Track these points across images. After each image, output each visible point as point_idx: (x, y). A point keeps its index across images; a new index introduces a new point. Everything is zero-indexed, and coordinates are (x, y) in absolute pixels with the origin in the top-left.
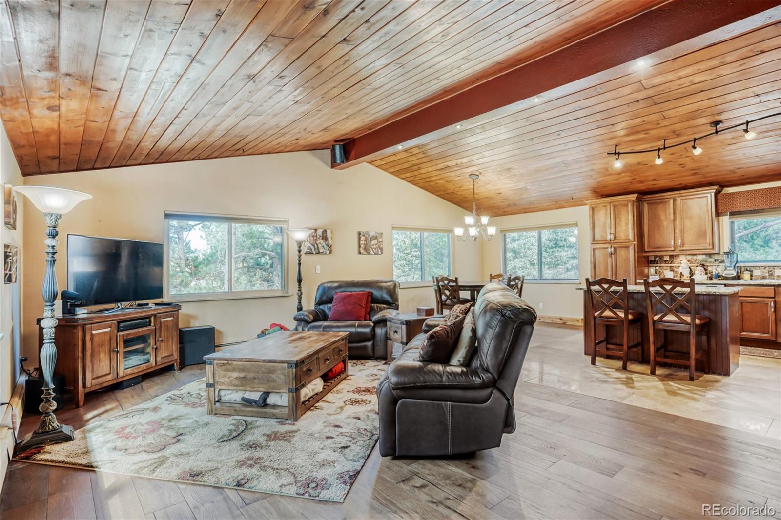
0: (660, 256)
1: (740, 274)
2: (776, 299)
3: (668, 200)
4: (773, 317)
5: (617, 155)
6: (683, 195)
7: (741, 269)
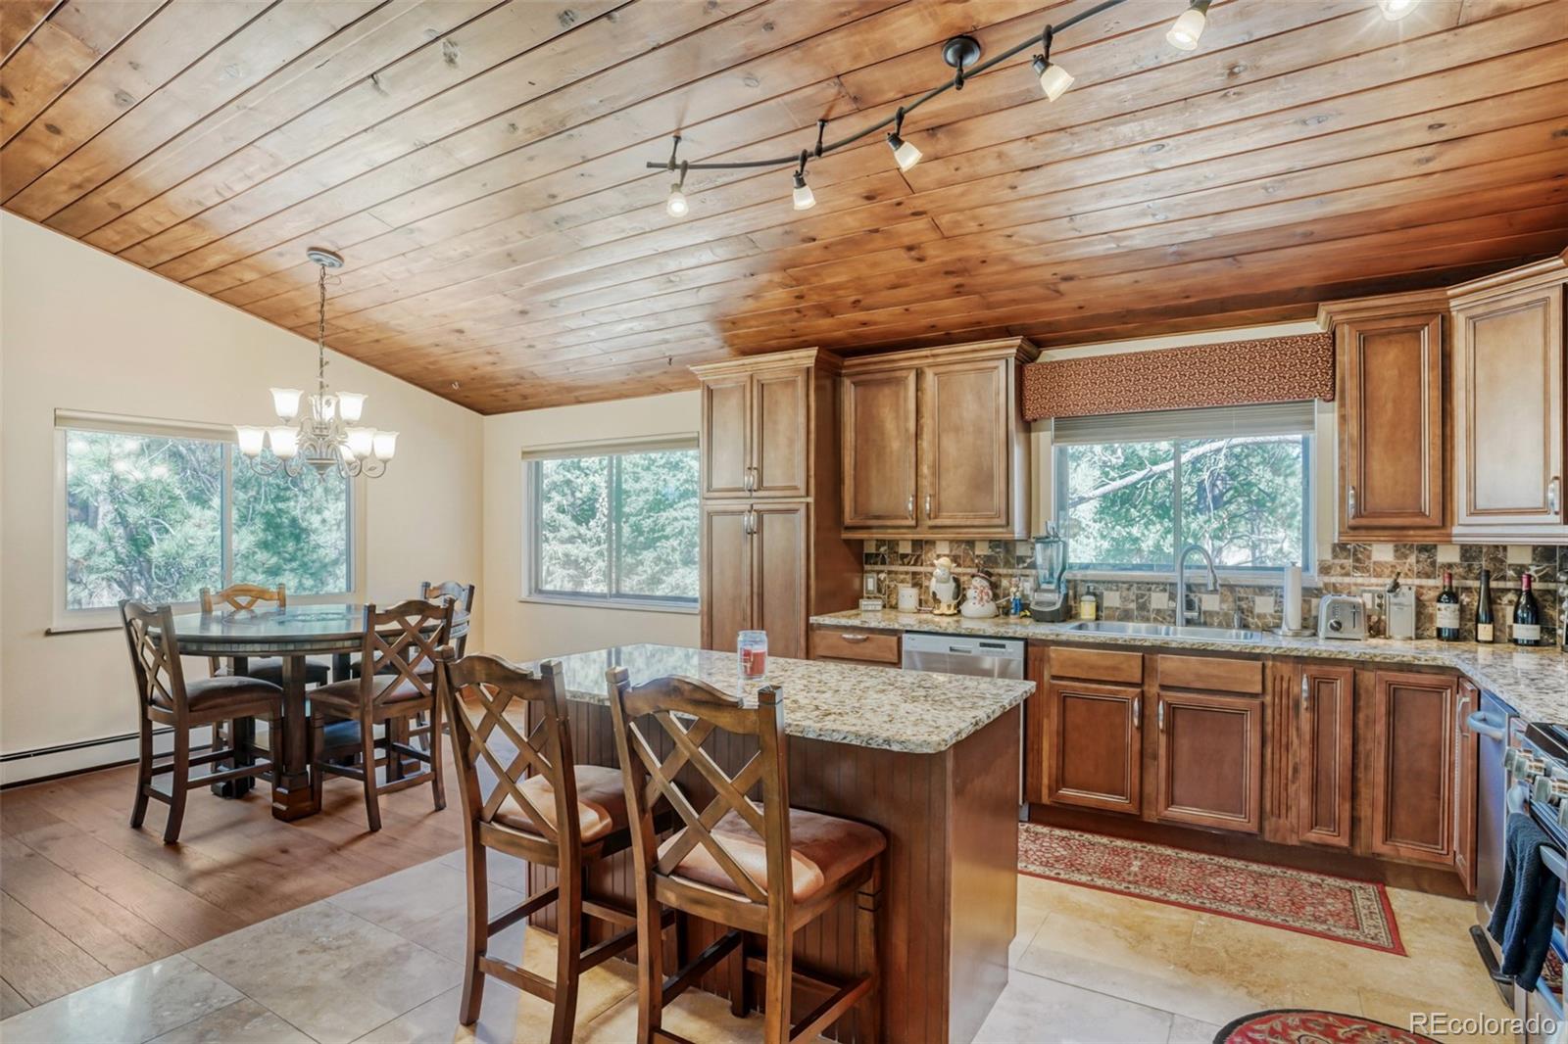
0: (890, 541)
1: (1072, 603)
2: (1146, 688)
3: (904, 373)
4: (1137, 746)
5: (678, 172)
6: (939, 360)
7: (1075, 588)
